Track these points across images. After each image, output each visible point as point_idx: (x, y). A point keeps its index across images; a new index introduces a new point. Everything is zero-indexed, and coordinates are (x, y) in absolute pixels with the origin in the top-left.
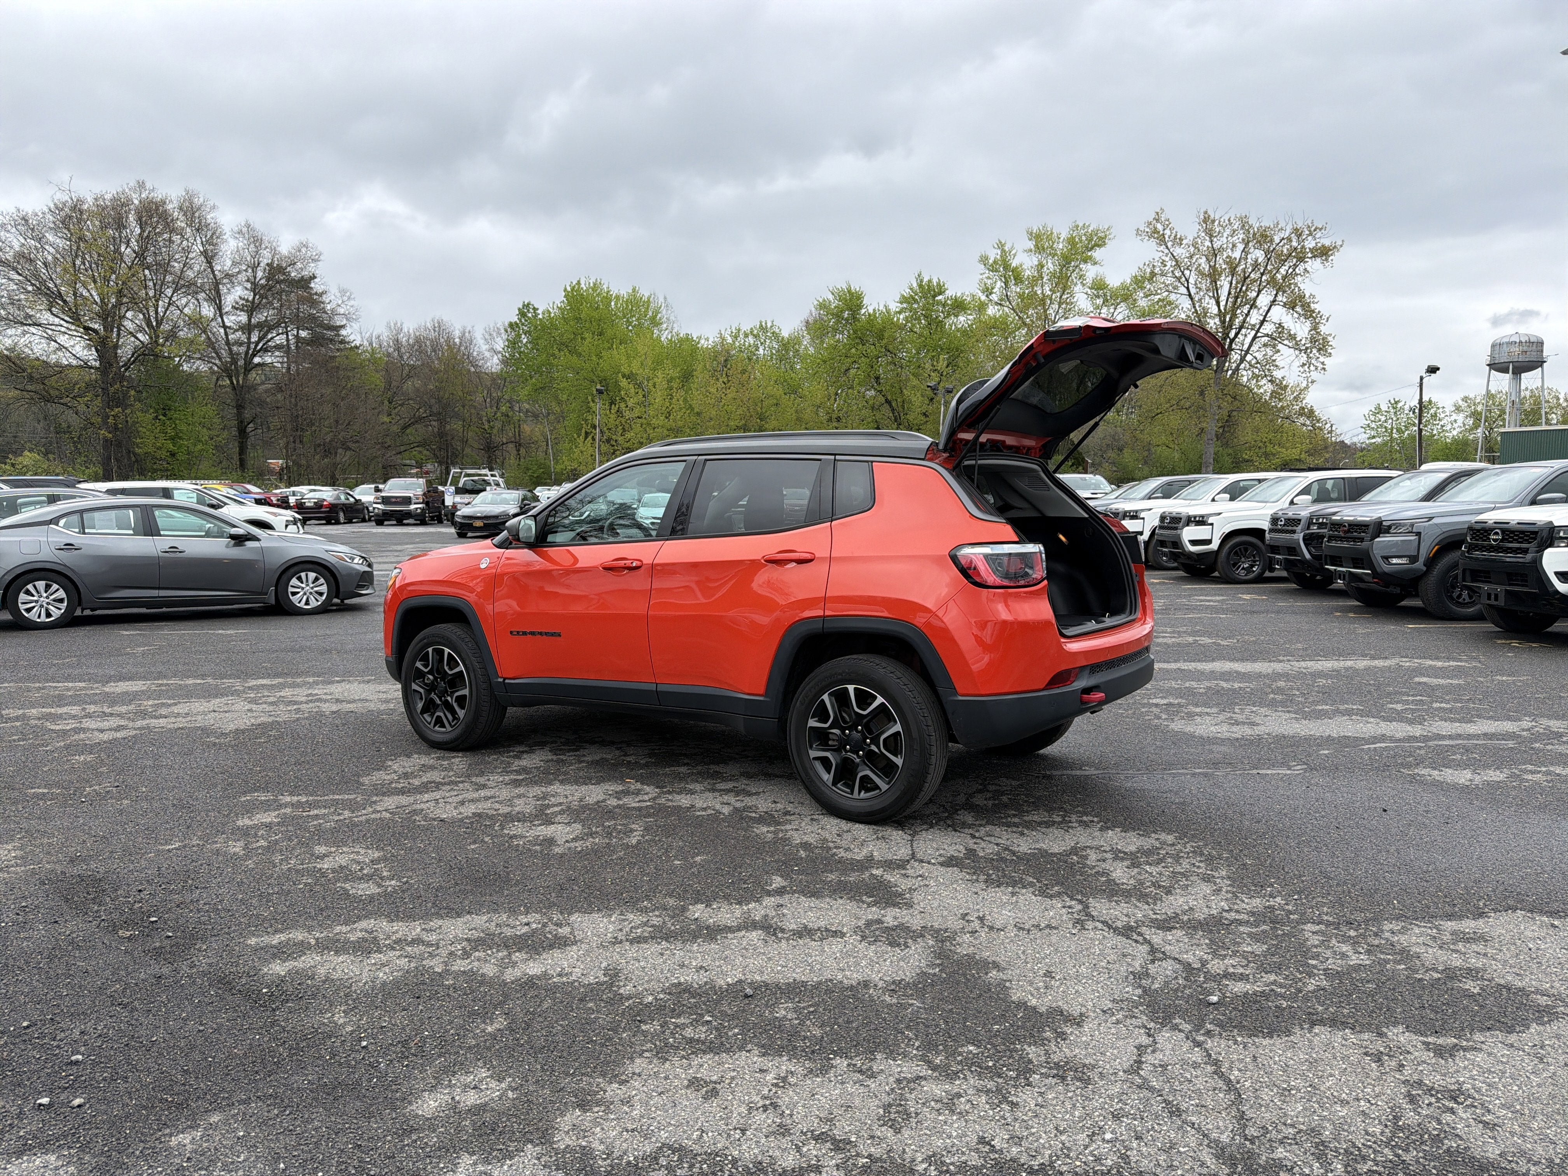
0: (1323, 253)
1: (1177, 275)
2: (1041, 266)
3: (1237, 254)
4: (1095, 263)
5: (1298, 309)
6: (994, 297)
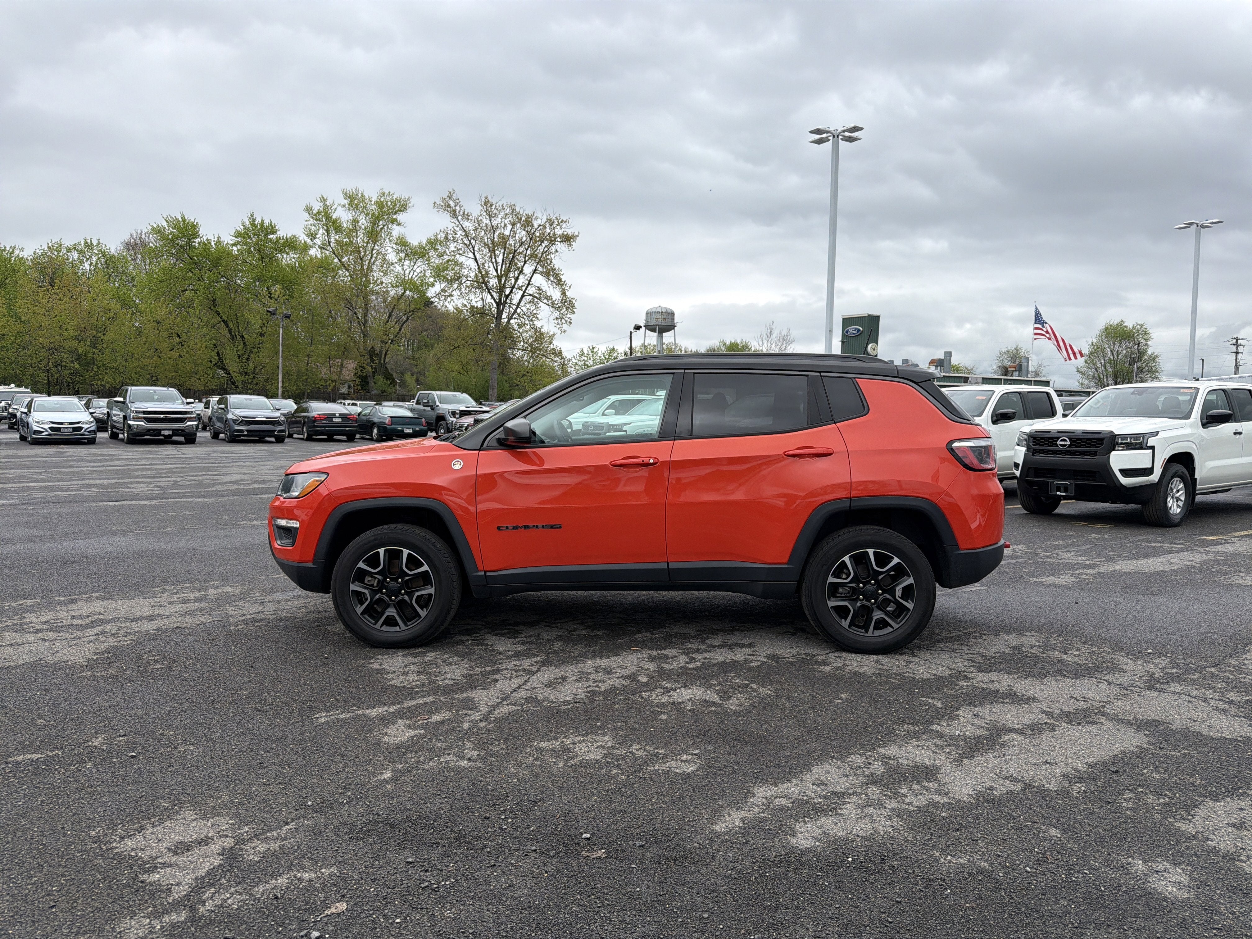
0: (568, 239)
1: (466, 242)
2: (355, 221)
3: (507, 232)
4: (399, 224)
5: (552, 278)
6: (318, 242)
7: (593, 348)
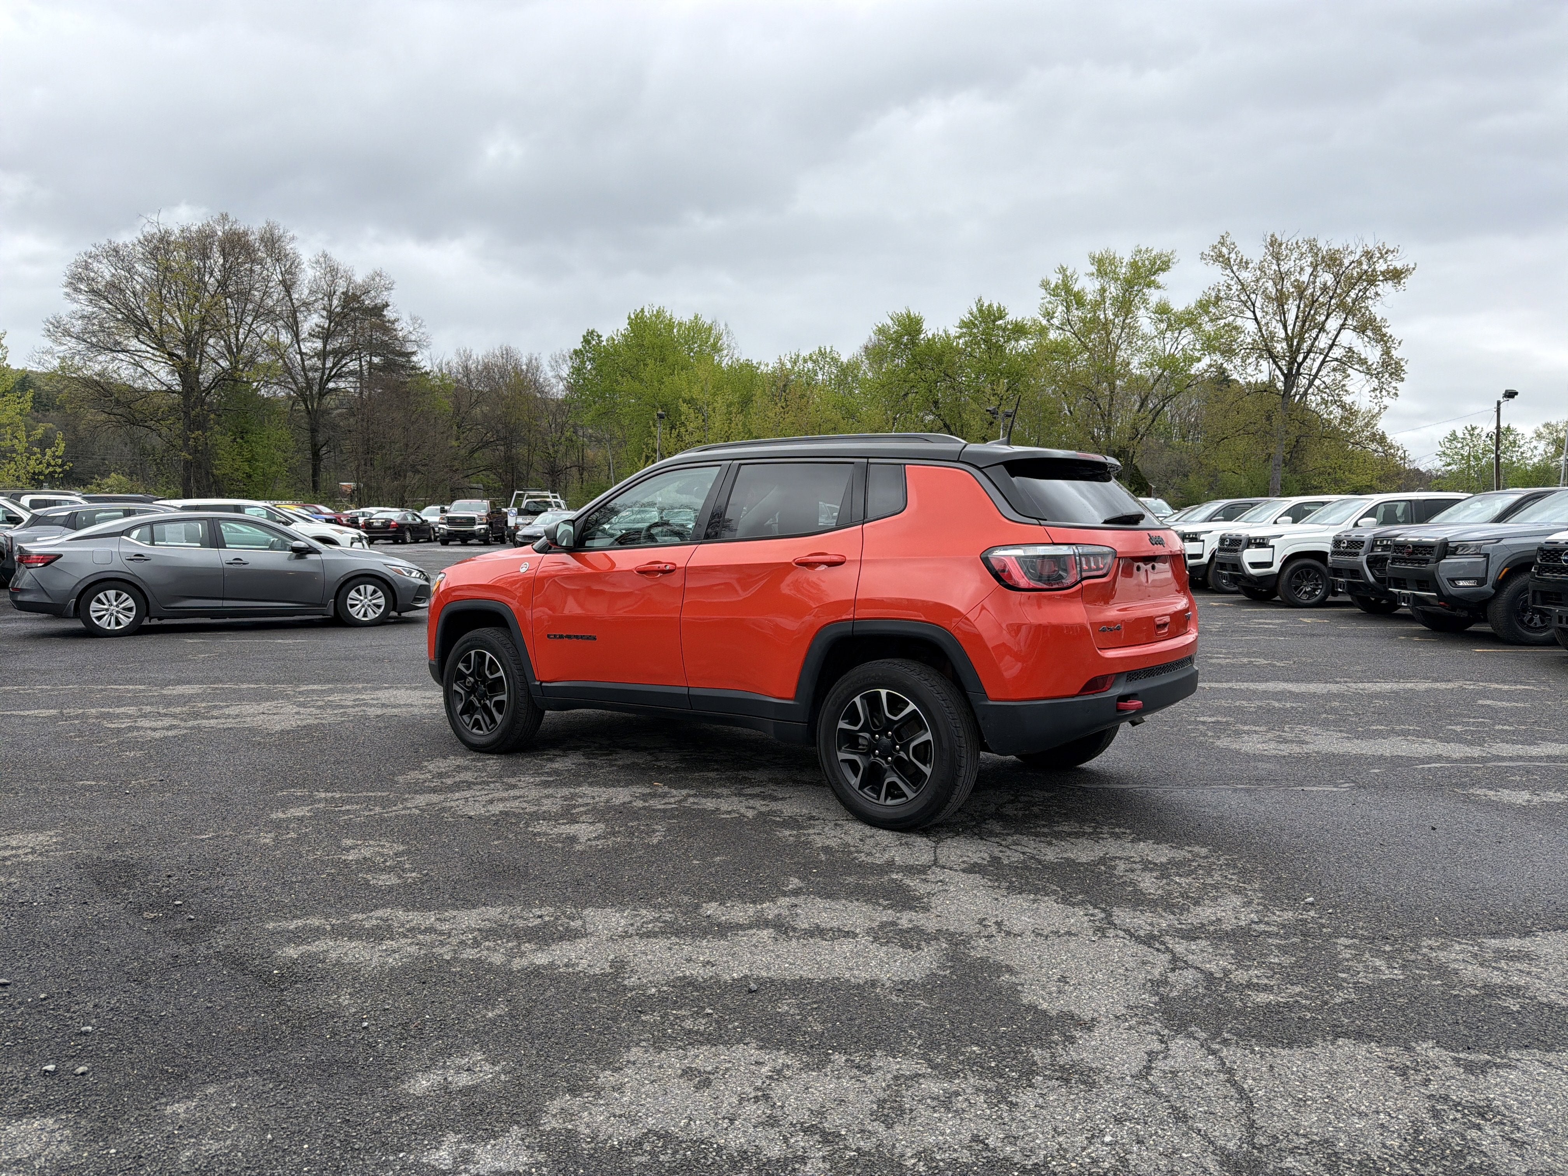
0: (1395, 275)
1: (1243, 299)
2: (1103, 290)
3: (1305, 278)
4: (1159, 287)
5: (1369, 333)
6: (1056, 322)
7: (1473, 429)
